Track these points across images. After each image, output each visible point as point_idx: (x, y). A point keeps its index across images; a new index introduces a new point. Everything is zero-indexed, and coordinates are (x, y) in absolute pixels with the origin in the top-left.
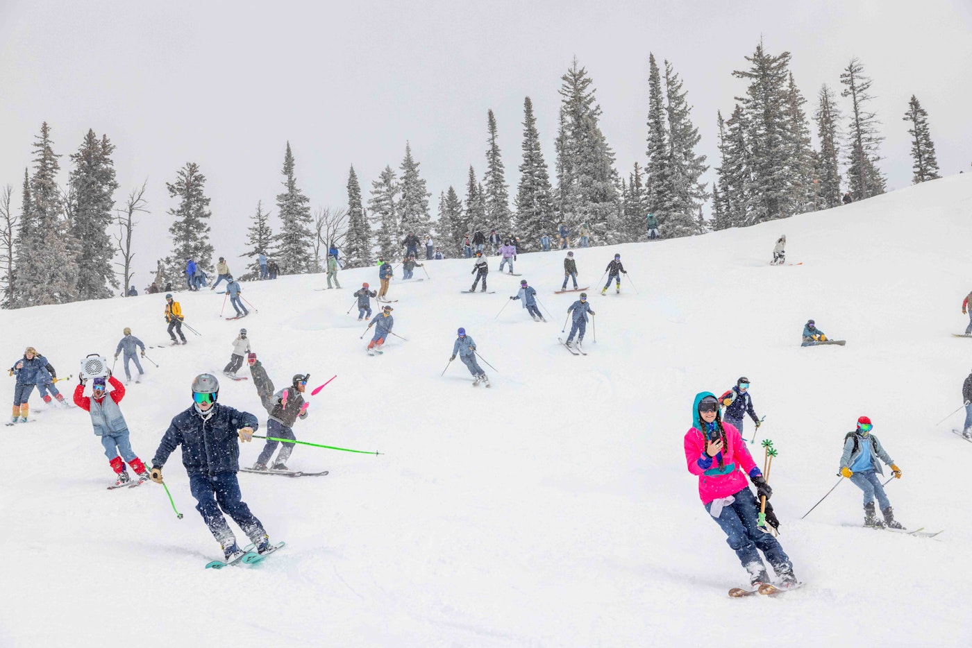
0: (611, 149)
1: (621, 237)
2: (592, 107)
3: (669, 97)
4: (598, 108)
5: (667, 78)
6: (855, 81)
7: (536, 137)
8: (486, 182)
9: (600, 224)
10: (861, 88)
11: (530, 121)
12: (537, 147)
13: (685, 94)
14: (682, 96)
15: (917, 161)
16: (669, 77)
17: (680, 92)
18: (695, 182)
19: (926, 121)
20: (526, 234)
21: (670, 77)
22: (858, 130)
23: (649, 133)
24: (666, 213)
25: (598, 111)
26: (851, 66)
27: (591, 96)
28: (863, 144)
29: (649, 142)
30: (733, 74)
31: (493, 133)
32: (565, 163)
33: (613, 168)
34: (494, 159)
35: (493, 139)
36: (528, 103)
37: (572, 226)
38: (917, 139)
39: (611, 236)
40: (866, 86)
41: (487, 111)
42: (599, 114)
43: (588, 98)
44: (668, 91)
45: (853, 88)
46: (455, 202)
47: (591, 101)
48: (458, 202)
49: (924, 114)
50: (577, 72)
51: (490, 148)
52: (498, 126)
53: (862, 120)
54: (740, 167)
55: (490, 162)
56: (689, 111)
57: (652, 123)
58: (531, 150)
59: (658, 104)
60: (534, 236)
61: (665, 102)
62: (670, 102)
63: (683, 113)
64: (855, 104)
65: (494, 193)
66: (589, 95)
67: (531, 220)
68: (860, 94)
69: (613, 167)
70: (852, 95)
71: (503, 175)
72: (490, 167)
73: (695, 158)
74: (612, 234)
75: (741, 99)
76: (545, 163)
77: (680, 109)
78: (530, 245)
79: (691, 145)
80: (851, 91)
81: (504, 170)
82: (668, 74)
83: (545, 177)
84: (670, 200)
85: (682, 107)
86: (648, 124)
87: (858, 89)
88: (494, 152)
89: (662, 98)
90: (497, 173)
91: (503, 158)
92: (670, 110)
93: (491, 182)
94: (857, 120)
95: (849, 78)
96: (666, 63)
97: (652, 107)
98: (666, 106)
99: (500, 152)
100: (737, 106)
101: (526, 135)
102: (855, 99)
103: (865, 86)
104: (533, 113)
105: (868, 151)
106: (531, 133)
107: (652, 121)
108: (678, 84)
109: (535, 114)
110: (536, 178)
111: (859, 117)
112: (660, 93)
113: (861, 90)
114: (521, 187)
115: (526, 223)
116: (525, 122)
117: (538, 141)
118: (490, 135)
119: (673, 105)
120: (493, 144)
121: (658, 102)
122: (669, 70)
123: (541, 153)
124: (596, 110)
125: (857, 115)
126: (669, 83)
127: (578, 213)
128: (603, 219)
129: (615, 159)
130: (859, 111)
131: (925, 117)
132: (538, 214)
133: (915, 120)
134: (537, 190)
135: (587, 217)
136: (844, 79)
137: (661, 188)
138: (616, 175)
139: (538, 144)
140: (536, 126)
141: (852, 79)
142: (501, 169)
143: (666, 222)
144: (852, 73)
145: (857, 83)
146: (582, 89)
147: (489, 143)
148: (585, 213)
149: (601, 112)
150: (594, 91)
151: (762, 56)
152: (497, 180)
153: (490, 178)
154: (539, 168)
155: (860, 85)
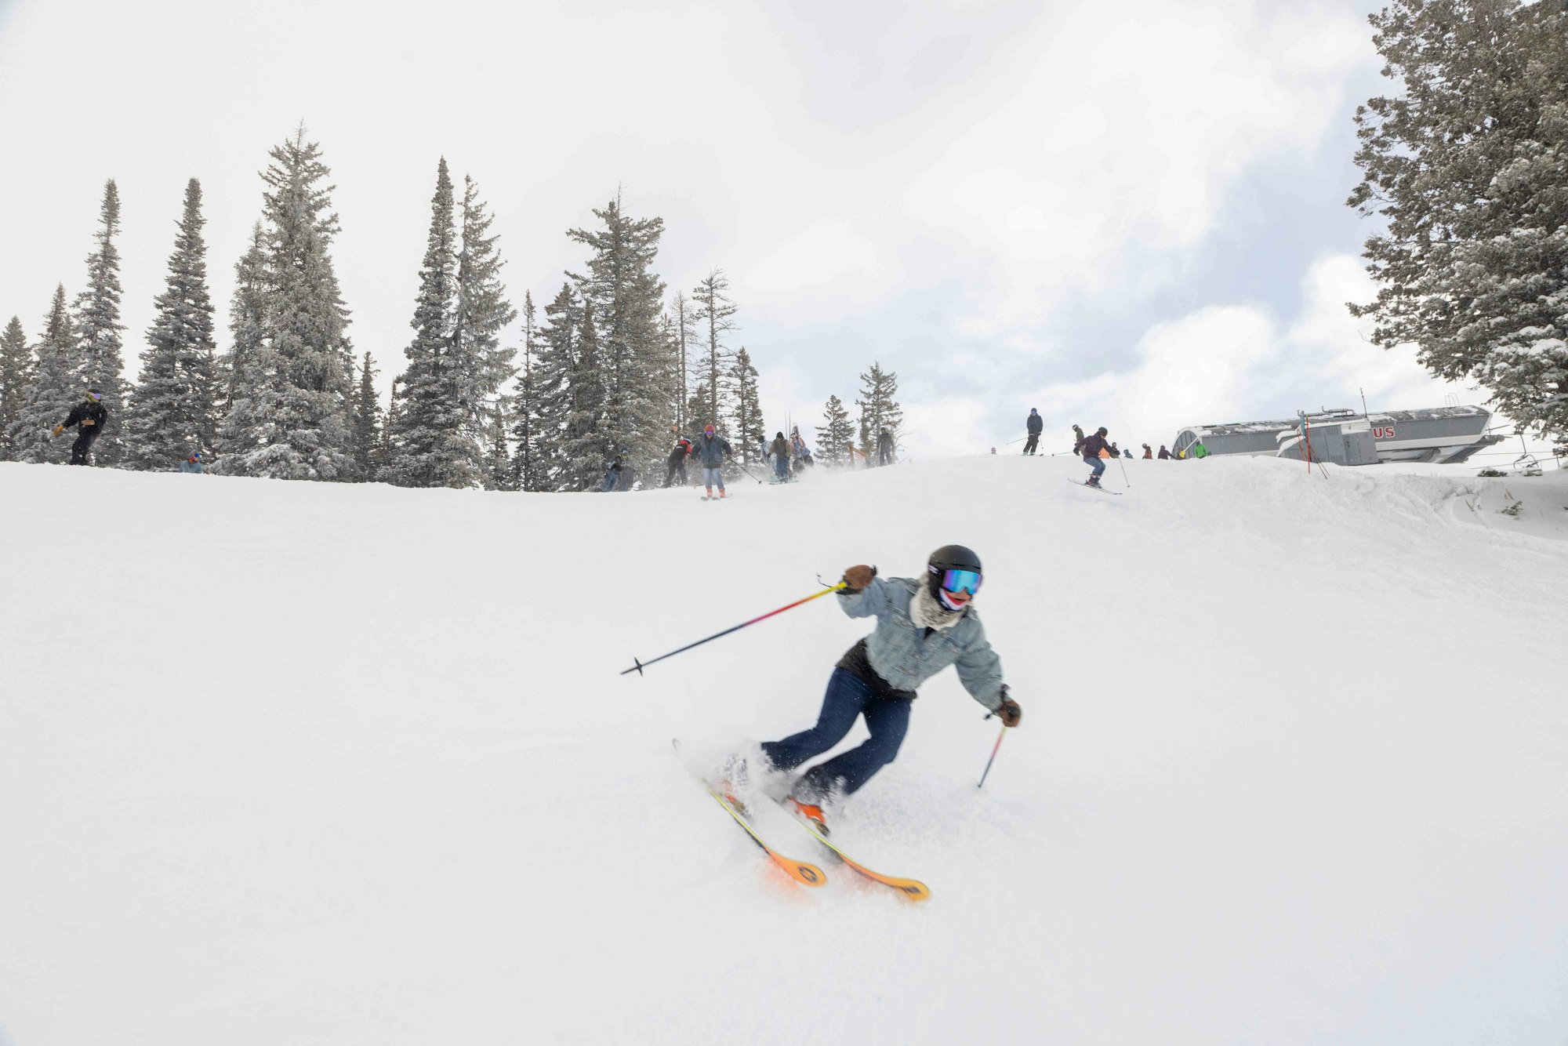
0: (344, 303)
1: (343, 463)
2: (322, 215)
3: (465, 236)
4: (334, 219)
5: (465, 206)
6: (716, 300)
7: (199, 252)
8: (78, 311)
9: (306, 432)
10: (723, 312)
11: (192, 222)
12: (199, 271)
13: (493, 240)
14: (489, 242)
15: (740, 431)
16: (469, 204)
17: (485, 235)
18: (492, 389)
19: (757, 383)
20: (145, 424)
21: (472, 204)
22: (713, 369)
23: (422, 289)
24: (436, 433)
25: (334, 226)
26: (712, 279)
27: (324, 196)
28: (718, 390)
29: (420, 304)
30: (568, 234)
31: (109, 224)
32: (251, 305)
33: (345, 336)
34: (103, 273)
35: (108, 234)
36: (194, 190)
37: (246, 426)
38: (743, 403)
39: (327, 459)
40: (728, 311)
41: (105, 182)
42: (333, 232)
43: (317, 198)
44: (465, 227)
45: (711, 309)
46: (20, 346)
47: (319, 206)
48: (25, 346)
49: (754, 373)
50: (303, 148)
51: (98, 249)
52: (122, 213)
53: (719, 355)
54: (556, 383)
55: (94, 276)
56: (499, 269)
57: (428, 273)
58: (185, 272)
59: (443, 244)
60: (163, 432)
61: (457, 245)
62: (465, 245)
63: (487, 270)
64: (713, 332)
65: (92, 336)
66: (319, 194)
67: (162, 400)
68: (719, 320)
69: (345, 334)
70: (708, 320)
71: (116, 305)
72: (90, 285)
73: (498, 349)
74: (330, 455)
75: (574, 277)
76: (211, 303)
77: (482, 260)
78: (151, 447)
79: (494, 326)
80: (708, 313)
81: (121, 296)
82: (467, 199)
83: (207, 327)
84: (447, 411)
85: (487, 258)
86: (422, 275)
87: (719, 313)
88: (107, 259)
89: (454, 235)
90: (105, 298)
91: (123, 274)
92: (464, 258)
93: (90, 313)
94: (713, 355)
95: (707, 295)
96: (468, 180)
97: (433, 247)
98: (457, 252)
99: (118, 262)
100: (566, 286)
101: (180, 245)
102: (713, 324)
103: (730, 310)
104: (201, 210)
105: (723, 401)
106: (191, 244)
107: (429, 269)
108: (485, 219)
109: (203, 212)
110: (186, 326)
111: (716, 351)
112: (451, 225)
113: (723, 314)
114: (153, 335)
115: (149, 403)
116: (181, 222)
117: (202, 260)
118: (104, 227)
119: (471, 251)
120: (106, 244)
121: (445, 239)
122: (472, 192)
123: (205, 284)
124: (329, 222)
125: (713, 347)
126: (468, 214)
127: (263, 402)
128: (313, 424)
129: (350, 321)
130: (717, 343)
131: (755, 377)
132: (179, 391)
133: (742, 378)
134: (185, 348)
135: (282, 413)
136: (700, 294)
137: (433, 388)
138: (348, 349)
139: (203, 266)
140: (204, 233)
141: (712, 297)
142: (114, 293)
143: (436, 451)
144: (712, 289)
145: (718, 303)
146: (305, 180)
147: (97, 240)
148: (279, 404)
149: (339, 229)
150: (331, 189)
151: (617, 217)
152: (103, 313)
153: (87, 305)
154: (195, 309)
155: (721, 307)
